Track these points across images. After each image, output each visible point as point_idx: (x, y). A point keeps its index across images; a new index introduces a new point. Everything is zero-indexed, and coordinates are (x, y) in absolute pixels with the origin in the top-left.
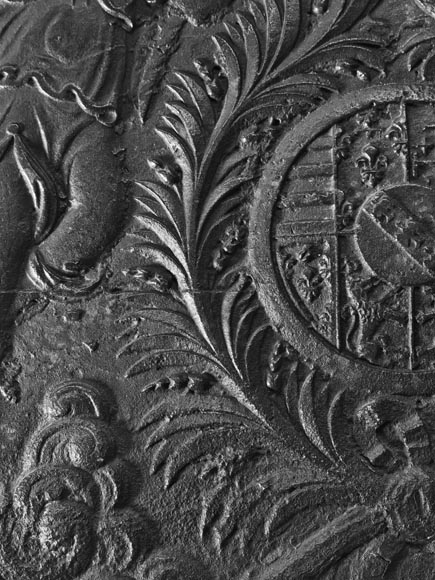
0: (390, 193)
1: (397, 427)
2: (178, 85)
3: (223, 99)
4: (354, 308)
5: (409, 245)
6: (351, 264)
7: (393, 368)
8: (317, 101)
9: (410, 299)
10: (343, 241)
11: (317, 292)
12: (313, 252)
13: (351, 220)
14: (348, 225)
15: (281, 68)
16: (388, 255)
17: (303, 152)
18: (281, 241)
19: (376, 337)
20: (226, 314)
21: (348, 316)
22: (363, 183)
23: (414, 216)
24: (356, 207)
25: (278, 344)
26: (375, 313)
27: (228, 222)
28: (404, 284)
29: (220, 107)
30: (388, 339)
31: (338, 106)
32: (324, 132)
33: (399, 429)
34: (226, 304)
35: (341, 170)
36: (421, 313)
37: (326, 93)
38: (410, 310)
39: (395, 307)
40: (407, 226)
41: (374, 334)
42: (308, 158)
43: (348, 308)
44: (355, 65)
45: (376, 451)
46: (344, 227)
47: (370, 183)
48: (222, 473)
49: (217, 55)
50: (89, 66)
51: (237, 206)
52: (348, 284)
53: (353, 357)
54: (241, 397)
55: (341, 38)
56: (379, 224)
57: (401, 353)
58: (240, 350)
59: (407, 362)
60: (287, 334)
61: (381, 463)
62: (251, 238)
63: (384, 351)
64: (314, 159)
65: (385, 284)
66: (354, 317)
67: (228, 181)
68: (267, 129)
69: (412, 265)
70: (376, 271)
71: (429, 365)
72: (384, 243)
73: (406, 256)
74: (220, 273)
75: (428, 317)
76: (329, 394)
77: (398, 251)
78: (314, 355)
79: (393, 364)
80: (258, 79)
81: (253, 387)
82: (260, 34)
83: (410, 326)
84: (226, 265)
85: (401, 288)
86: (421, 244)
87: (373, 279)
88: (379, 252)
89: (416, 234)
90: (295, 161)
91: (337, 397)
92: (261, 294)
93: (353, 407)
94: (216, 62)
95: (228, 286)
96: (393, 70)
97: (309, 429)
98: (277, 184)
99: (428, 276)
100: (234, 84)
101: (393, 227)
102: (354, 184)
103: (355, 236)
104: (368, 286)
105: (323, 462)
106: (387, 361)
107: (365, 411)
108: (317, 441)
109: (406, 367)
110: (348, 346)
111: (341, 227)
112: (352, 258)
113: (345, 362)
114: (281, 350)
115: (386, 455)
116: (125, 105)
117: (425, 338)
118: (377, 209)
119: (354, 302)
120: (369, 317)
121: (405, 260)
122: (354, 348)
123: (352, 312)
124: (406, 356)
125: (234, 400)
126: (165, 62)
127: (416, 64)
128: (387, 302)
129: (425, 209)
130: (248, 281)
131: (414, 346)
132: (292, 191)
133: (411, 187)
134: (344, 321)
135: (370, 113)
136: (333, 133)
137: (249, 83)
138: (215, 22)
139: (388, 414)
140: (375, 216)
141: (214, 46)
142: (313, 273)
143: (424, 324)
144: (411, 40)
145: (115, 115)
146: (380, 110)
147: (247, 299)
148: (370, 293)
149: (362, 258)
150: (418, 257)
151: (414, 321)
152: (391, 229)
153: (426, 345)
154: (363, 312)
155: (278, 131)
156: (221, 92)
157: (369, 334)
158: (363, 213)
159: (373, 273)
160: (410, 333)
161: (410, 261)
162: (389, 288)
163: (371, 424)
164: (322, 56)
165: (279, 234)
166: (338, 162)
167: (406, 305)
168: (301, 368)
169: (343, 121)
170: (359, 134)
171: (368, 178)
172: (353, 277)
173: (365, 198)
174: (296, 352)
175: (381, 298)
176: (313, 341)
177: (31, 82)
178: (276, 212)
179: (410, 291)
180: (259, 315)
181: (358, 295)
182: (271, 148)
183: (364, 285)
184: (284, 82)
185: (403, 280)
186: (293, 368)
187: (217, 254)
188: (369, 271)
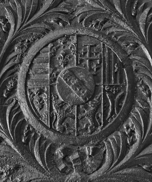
0: (69, 70)
1: (70, 157)
3: (9, 32)
4: (55, 113)
5: (76, 90)
6: (55, 97)
7: (69, 135)
8: (44, 34)
9: (76, 110)
10: (52, 88)
11: (42, 107)
12: (41, 92)
13: (55, 80)
14: (54, 82)
15: (31, 21)
16: (69, 93)
17: (38, 53)
18: (29, 87)
19: (63, 124)
20: (8, 115)
21: (53, 116)
22: (60, 66)
23: (78, 79)
24: (57, 75)
25: (27, 126)
26: (63, 115)
27: (9, 79)
28: (74, 104)
29: (8, 35)
30: (68, 125)
31: (51, 35)
32: (47, 45)
33: (71, 158)
34: (8, 111)
35: (52, 60)
36: (80, 115)
37: (48, 31)
38: (76, 114)
39: (70, 112)
40: (75, 83)
41: (62, 123)
42: (40, 56)
43: (53, 113)
44: (58, 21)
45: (62, 166)
46: (52, 82)
47: (62, 66)
48: (5, 174)
49: (7, 15)
51: (13, 73)
52: (53, 104)
53: (55, 131)
54: (13, 146)
55: (54, 10)
56: (65, 82)
57: (72, 130)
58: (12, 128)
59: (75, 133)
60: (31, 122)
61: (63, 171)
62: (18, 85)
63: (66, 129)
64: (42, 55)
65: (67, 104)
66: (55, 116)
67: (10, 64)
68: (25, 44)
69: (77, 97)
70: (64, 99)
71: (83, 134)
72: (67, 89)
73: (74, 94)
74: (6, 99)
75: (82, 117)
76: (46, 145)
77: (72, 92)
78: (41, 130)
79: (70, 134)
80: (22, 25)
81: (17, 142)
82: (23, 8)
83: (76, 120)
84: (8, 96)
85: (73, 106)
86: (80, 89)
87: (62, 102)
88: (65, 92)
89: (78, 86)
90: (35, 57)
91: (48, 146)
92: (21, 107)
93: (55, 150)
94: (6, 17)
95: (9, 103)
96: (73, 22)
97: (38, 158)
98: (28, 65)
99: (83, 101)
100: (12, 26)
101: (70, 83)
102: (57, 66)
103: (56, 86)
104: (61, 105)
105: (42, 170)
106: (67, 133)
108: (40, 163)
109: (74, 135)
110: (53, 127)
111: (51, 82)
112: (55, 94)
113: (52, 133)
114: (28, 128)
115: (66, 168)
117: (81, 124)
118: (64, 76)
119: (55, 111)
120: (61, 116)
121: (74, 95)
122: (55, 128)
123: (55, 114)
124: (74, 131)
125: (10, 147)
127: (81, 21)
128: (67, 111)
129: (82, 76)
130: (17, 102)
131: (77, 127)
132: (34, 67)
133: (78, 68)
134: (51, 118)
135: (63, 39)
136: (50, 46)
137: (18, 27)
138: (6, 2)
139: (67, 152)
140: (64, 79)
141: (6, 11)
142: (41, 99)
143: (81, 119)
144: (80, 11)
146: (67, 38)
147: (16, 108)
148: (61, 107)
149: (58, 94)
150: (79, 94)
151: (77, 118)
153: (82, 127)
154: (59, 115)
155: (29, 46)
156: (8, 29)
157: (61, 123)
158: (59, 77)
159: (63, 100)
160: (76, 122)
161: (76, 96)
162: (68, 106)
163: (61, 156)
164: (46, 16)
165: (28, 83)
166: (51, 58)
167: (74, 111)
168: (36, 135)
169: (54, 41)
170: (59, 47)
171: (62, 64)
172: (55, 101)
173: (60, 71)
174: (34, 129)
175: (65, 109)
176: (40, 125)
178: (28, 76)
179: (76, 106)
180: (21, 114)
181: (57, 108)
182: (26, 51)
183: (59, 105)
184: (32, 26)
185: (73, 102)
186: (33, 134)
187: (5, 91)
188: (61, 99)
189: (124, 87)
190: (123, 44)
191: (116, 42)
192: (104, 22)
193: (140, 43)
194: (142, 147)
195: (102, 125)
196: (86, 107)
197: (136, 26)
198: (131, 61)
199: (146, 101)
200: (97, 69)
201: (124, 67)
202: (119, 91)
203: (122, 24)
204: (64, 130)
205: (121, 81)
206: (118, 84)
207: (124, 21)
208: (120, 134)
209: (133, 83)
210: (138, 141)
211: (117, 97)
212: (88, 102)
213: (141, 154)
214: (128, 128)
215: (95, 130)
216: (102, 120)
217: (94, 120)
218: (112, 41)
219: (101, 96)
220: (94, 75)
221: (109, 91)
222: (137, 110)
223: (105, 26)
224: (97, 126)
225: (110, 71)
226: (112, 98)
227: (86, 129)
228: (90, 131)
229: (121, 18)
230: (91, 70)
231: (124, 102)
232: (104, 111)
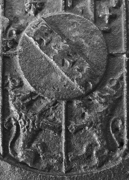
0: (48, 20)
4: (15, 120)
5: (63, 65)
6: (13, 81)
7: (49, 171)
9: (64, 112)
10: (7, 60)
13: (15, 43)
14: (12, 47)
16: (46, 73)
19: (34, 145)
21: (11, 126)
22: (26, 12)
23: (68, 40)
24: (19, 32)
26: (33, 124)
28: (58, 98)
30: (44, 147)
36: (73, 123)
38: (64, 122)
39: (51, 118)
40: (61, 48)
41: (32, 142)
43: (10, 120)
46: (8, 49)
47: (32, 12)
52: (10, 98)
53: (14, 162)
56: (38, 47)
57: (56, 158)
59: (62, 166)
63: (41, 156)
65: (43, 98)
66: (15, 127)
69: (65, 82)
70: (34, 87)
71: (80, 168)
72: (41, 64)
75: (79, 127)
77: (54, 70)
79: (49, 168)
83: (63, 135)
85: (56, 102)
86: (73, 64)
87: (32, 94)
89: (69, 55)
99: (79, 91)
101: (50, 49)
102: (18, 13)
103: (17, 56)
104: (28, 100)
106: (44, 165)
109: (60, 170)
110: (10, 153)
111: (5, 49)
112: (15, 76)
117: (77, 145)
118: (36, 34)
119: (16, 114)
120: (28, 127)
121: (60, 77)
122: (15, 154)
123: (14, 123)
124: (60, 161)
128: (43, 114)
129: (77, 34)
131: (67, 152)
133: (66, 16)
134: (6, 131)
140: (35, 40)
143: (75, 133)
148: (29, 106)
149: (22, 76)
151: (67, 130)
152: (48, 51)
153: (77, 152)
154: (23, 123)
157: (28, 143)
158: (25, 37)
159: (32, 89)
160: (64, 141)
161: (64, 78)
162: (46, 102)
167: (60, 117)
171: (30, 8)
172: (15, 92)
173: (27, 24)
175: (39, 110)
179: (64, 103)
181: (19, 109)
183: (24, 99)
185: (57, 94)
188: (29, 87)
195: (125, 147)
196: (88, 106)
204: (36, 158)
212: (90, 93)
216: (126, 135)
217: (105, 135)
219: (122, 78)
220: (105, 32)
224: (113, 149)
227: (89, 156)
228: (96, 161)
230: (97, 20)
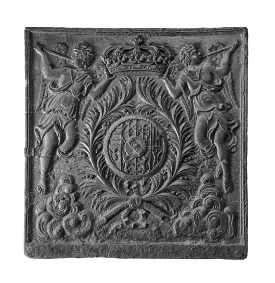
0: (132, 138)
1: (132, 186)
2: (89, 114)
3: (99, 117)
5: (136, 150)
8: (119, 118)
9: (135, 161)
10: (122, 148)
11: (117, 159)
12: (116, 150)
13: (124, 144)
15: (111, 111)
16: (132, 151)
17: (115, 129)
18: (110, 148)
20: (98, 163)
23: (137, 144)
24: (125, 141)
27: (99, 143)
29: (98, 119)
30: (131, 169)
31: (122, 119)
32: (120, 125)
33: (132, 187)
34: (98, 161)
35: (123, 133)
36: (138, 163)
37: (120, 116)
38: (135, 163)
39: (132, 162)
40: (135, 146)
42: (116, 131)
44: (127, 111)
45: (127, 191)
47: (128, 136)
48: (96, 195)
49: (98, 107)
50: (70, 109)
51: (101, 140)
53: (124, 172)
54: (101, 180)
55: (124, 105)
56: (130, 145)
58: (101, 170)
60: (111, 167)
61: (128, 194)
62: (104, 147)
64: (117, 130)
67: (99, 135)
68: (108, 124)
69: (136, 154)
70: (129, 155)
71: (139, 174)
72: (131, 149)
73: (135, 152)
74: (97, 154)
76: (119, 179)
78: (116, 171)
79: (132, 174)
80: (106, 113)
81: (103, 178)
82: (107, 103)
84: (98, 152)
86: (138, 149)
88: (130, 151)
89: (137, 147)
90: (113, 131)
91: (120, 180)
92: (105, 158)
93: (123, 182)
94: (98, 109)
95: (99, 157)
96: (135, 112)
97: (114, 186)
98: (109, 136)
99: (139, 156)
100: (101, 114)
101: (133, 146)
102: (125, 136)
103: (125, 147)
105: (116, 193)
106: (130, 173)
107: (126, 184)
108: (116, 189)
109: (134, 174)
110: (123, 170)
111: (122, 145)
112: (124, 152)
113: (122, 173)
114: (109, 170)
115: (129, 192)
116: (78, 117)
117: (138, 169)
118: (129, 142)
119: (124, 161)
120: (127, 164)
123: (124, 163)
124: (134, 172)
125: (99, 180)
126: (87, 108)
127: (139, 111)
128: (130, 161)
129: (139, 142)
130: (103, 156)
131: (136, 170)
132: (113, 137)
133: (137, 137)
134: (122, 165)
135: (129, 121)
136: (121, 125)
137: (104, 114)
138: (98, 100)
139: (130, 184)
141: (97, 105)
142: (116, 155)
143: (138, 166)
144: (139, 106)
145: (75, 120)
146: (131, 121)
147: (103, 159)
148: (127, 159)
149: (126, 152)
150: (137, 152)
151: (136, 165)
155: (110, 125)
156: (98, 115)
157: (127, 168)
158: (127, 142)
160: (135, 167)
162: (131, 158)
163: (127, 186)
164: (120, 109)
165: (110, 146)
166: (122, 131)
168: (113, 174)
169: (124, 123)
170: (127, 126)
172: (124, 156)
173: (127, 139)
174: (112, 171)
176: (116, 169)
177: (58, 112)
178: (109, 142)
179: (135, 159)
180: (105, 163)
181: (125, 160)
182: (108, 128)
184: (112, 114)
185: (134, 156)
186: (112, 174)
187: (97, 150)
188: (127, 155)
189: (162, 148)
190: (162, 125)
191: (158, 124)
192: (152, 112)
193: (171, 124)
194: (171, 181)
195: (150, 169)
196: (141, 159)
197: (169, 115)
198: (166, 135)
199: (174, 157)
200: (148, 138)
201: (162, 137)
202: (159, 151)
203: (162, 113)
204: (129, 171)
205: (161, 146)
206: (159, 147)
207: (163, 112)
208: (159, 174)
209: (167, 146)
210: (169, 178)
211: (158, 154)
212: (142, 156)
213: (170, 185)
214: (164, 171)
215: (146, 172)
216: (150, 167)
217: (145, 166)
218: (156, 123)
219: (149, 153)
220: (146, 142)
221: (153, 151)
222: (169, 161)
223: (152, 114)
224: (147, 170)
225: (154, 139)
226: (156, 154)
227: (141, 171)
228: (143, 172)
229: (161, 110)
230: (144, 139)
231: (162, 156)
232: (151, 162)
